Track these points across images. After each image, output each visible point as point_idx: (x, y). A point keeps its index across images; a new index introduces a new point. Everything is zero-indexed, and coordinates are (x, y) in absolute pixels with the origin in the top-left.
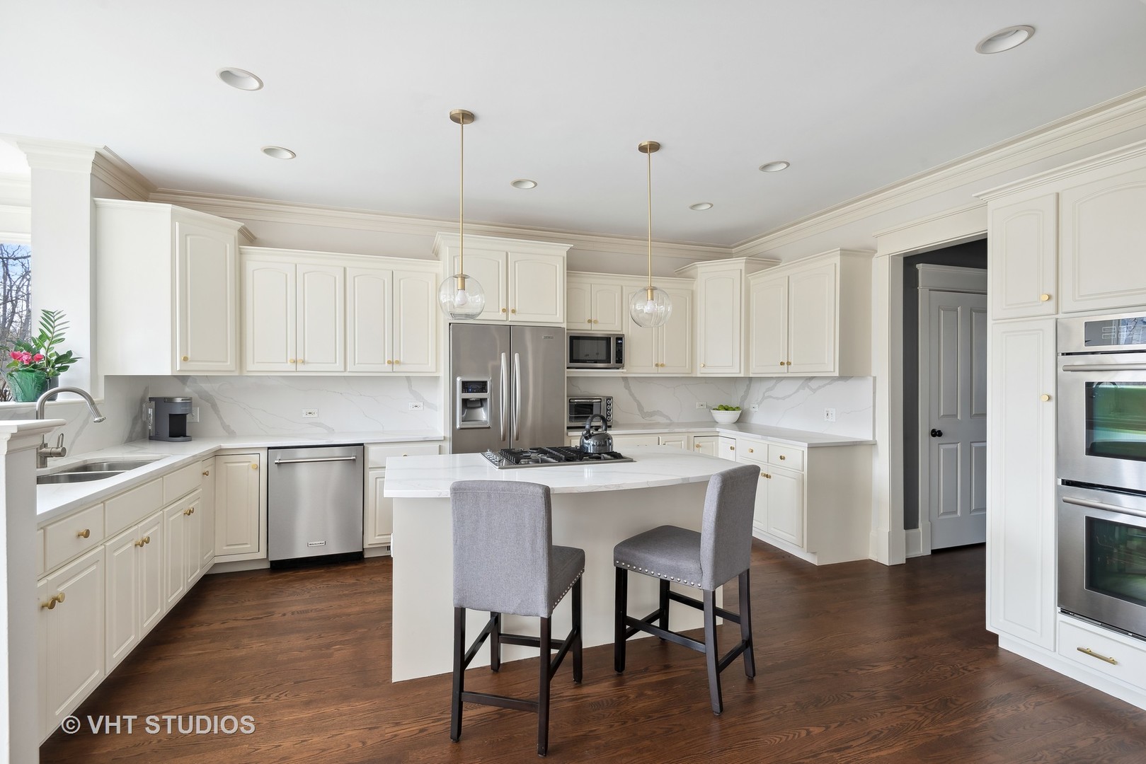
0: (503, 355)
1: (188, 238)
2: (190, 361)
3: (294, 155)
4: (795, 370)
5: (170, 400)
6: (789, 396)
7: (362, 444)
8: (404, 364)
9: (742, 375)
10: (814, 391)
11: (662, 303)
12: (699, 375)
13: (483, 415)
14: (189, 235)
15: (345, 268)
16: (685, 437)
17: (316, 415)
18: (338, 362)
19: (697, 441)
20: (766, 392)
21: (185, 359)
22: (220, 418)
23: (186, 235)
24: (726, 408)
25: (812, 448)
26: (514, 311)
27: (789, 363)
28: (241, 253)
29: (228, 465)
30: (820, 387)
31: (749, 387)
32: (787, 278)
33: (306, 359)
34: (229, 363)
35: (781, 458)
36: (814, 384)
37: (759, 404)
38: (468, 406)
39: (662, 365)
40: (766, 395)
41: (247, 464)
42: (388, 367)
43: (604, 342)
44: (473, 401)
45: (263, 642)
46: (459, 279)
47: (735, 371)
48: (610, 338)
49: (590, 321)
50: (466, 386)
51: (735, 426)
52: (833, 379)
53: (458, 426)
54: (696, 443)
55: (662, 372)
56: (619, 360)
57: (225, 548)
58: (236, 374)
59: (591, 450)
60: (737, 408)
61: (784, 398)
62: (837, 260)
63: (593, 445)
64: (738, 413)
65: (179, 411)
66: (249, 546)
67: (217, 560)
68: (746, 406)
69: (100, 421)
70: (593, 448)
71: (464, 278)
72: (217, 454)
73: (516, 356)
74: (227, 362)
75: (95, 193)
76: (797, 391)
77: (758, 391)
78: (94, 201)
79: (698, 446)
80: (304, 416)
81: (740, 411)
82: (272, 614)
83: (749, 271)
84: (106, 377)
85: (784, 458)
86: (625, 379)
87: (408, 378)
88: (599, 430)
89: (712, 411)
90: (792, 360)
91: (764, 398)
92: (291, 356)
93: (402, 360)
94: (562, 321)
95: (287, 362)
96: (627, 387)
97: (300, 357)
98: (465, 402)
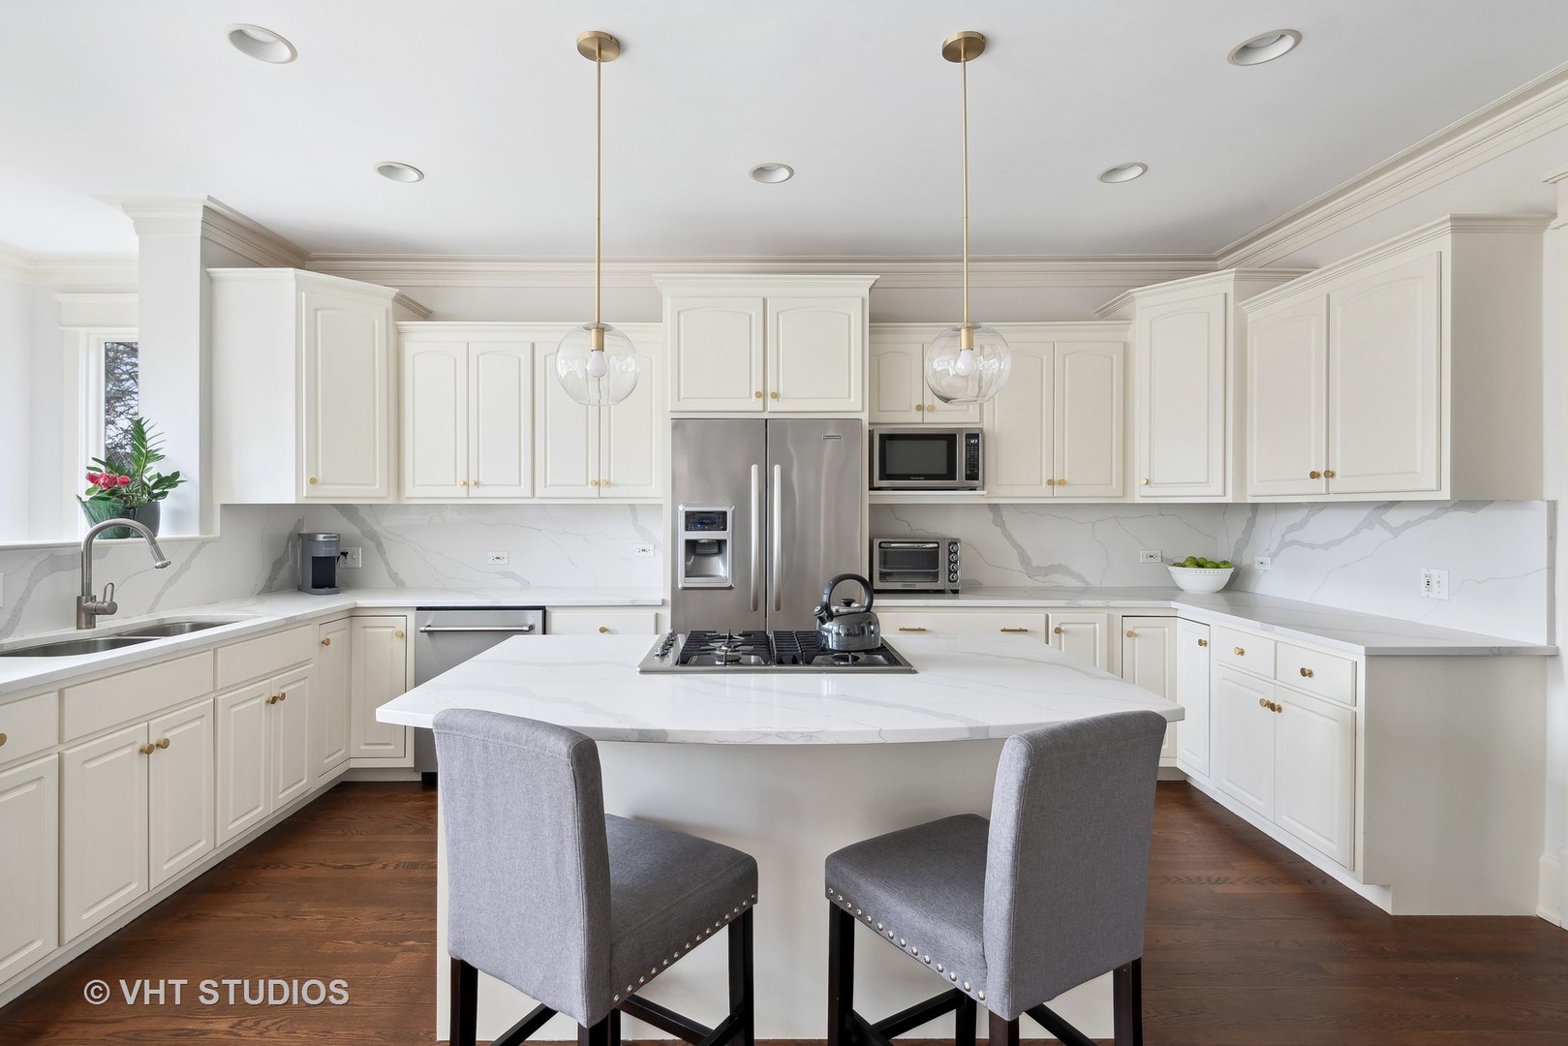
0: (754, 468)
1: (319, 314)
2: (323, 484)
3: (421, 174)
4: (1341, 488)
5: (310, 538)
6: (1340, 541)
7: (543, 608)
8: (615, 485)
9: (1229, 499)
10: (1396, 532)
11: (995, 355)
12: (1138, 500)
13: (721, 568)
14: (320, 309)
15: (533, 344)
16: (1103, 616)
17: (505, 561)
18: (522, 483)
19: (1130, 624)
20: (1287, 532)
21: (313, 481)
22: (387, 563)
23: (316, 310)
24: (1201, 562)
25: (1374, 656)
26: (775, 396)
27: (1329, 474)
28: (399, 332)
29: (368, 630)
30: (1409, 525)
31: (1251, 523)
32: (1325, 298)
33: (481, 480)
34: (377, 487)
35: (1303, 672)
36: (1394, 517)
37: (1273, 556)
38: (698, 551)
39: (1062, 483)
40: (1288, 538)
41: (391, 630)
42: (593, 491)
43: (943, 444)
44: (704, 544)
45: (321, 913)
46: (594, 332)
47: (1213, 492)
48: (955, 435)
49: (920, 408)
50: (695, 520)
51: (1220, 598)
52: (1440, 506)
53: (680, 586)
54: (1128, 628)
55: (1062, 496)
56: (973, 474)
57: (362, 747)
58: (389, 501)
59: (832, 644)
60: (1225, 563)
61: (1326, 546)
62: (1445, 243)
63: (838, 634)
64: (1224, 574)
65: (322, 553)
66: (392, 747)
67: (353, 764)
68: (1245, 561)
69: (163, 566)
70: (838, 642)
71: (601, 330)
72: (353, 613)
73: (777, 469)
74: (374, 484)
75: (208, 261)
76: (1357, 531)
77: (1270, 531)
78: (208, 273)
79: (1131, 634)
80: (490, 561)
81: (1231, 570)
82: (372, 862)
83: (1241, 296)
84: (224, 506)
85: (1310, 674)
86: (994, 508)
87: (632, 507)
88: (854, 605)
89: (1173, 569)
90: (1334, 467)
91: (1283, 545)
92: (461, 477)
93: (612, 480)
94: (860, 409)
95: (456, 485)
96: (999, 521)
97: (473, 478)
98: (692, 546)
